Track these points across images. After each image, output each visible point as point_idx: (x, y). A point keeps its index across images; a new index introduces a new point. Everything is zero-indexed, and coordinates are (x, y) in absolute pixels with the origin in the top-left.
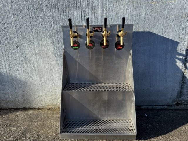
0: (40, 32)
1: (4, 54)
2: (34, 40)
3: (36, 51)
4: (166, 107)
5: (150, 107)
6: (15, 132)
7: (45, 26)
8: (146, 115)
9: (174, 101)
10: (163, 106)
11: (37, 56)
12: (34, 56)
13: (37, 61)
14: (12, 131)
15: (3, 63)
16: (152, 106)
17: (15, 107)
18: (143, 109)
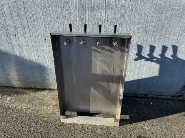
1: (33, 44)
4: (169, 97)
5: (155, 97)
6: (46, 110)
8: (151, 103)
9: (177, 93)
10: (167, 96)
14: (44, 109)
15: (32, 52)
16: (157, 95)
17: (42, 88)
18: (149, 97)
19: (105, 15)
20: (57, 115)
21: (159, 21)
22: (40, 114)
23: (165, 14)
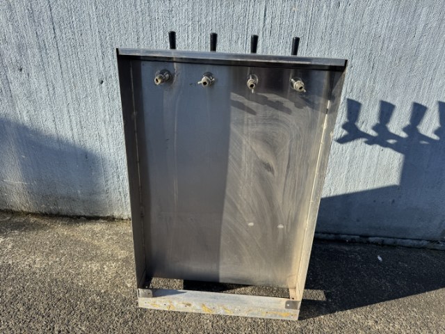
1: (69, 94)
4: (425, 243)
5: (389, 241)
6: (98, 273)
8: (380, 258)
10: (420, 240)
14: (91, 271)
15: (66, 117)
16: (394, 238)
17: (87, 214)
18: (372, 243)
19: (265, 16)
20: (127, 287)
21: (407, 35)
22: (80, 284)
23: (423, 17)
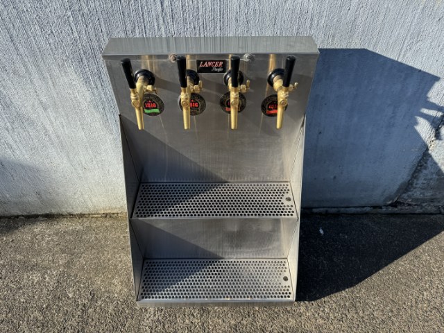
0: (39, 48)
2: (27, 71)
3: (44, 99)
4: (368, 209)
5: (333, 210)
6: (40, 285)
7: (52, 32)
10: (364, 207)
11: (49, 110)
12: (40, 110)
13: (52, 124)
16: (337, 207)
18: (316, 214)
22: (22, 300)
